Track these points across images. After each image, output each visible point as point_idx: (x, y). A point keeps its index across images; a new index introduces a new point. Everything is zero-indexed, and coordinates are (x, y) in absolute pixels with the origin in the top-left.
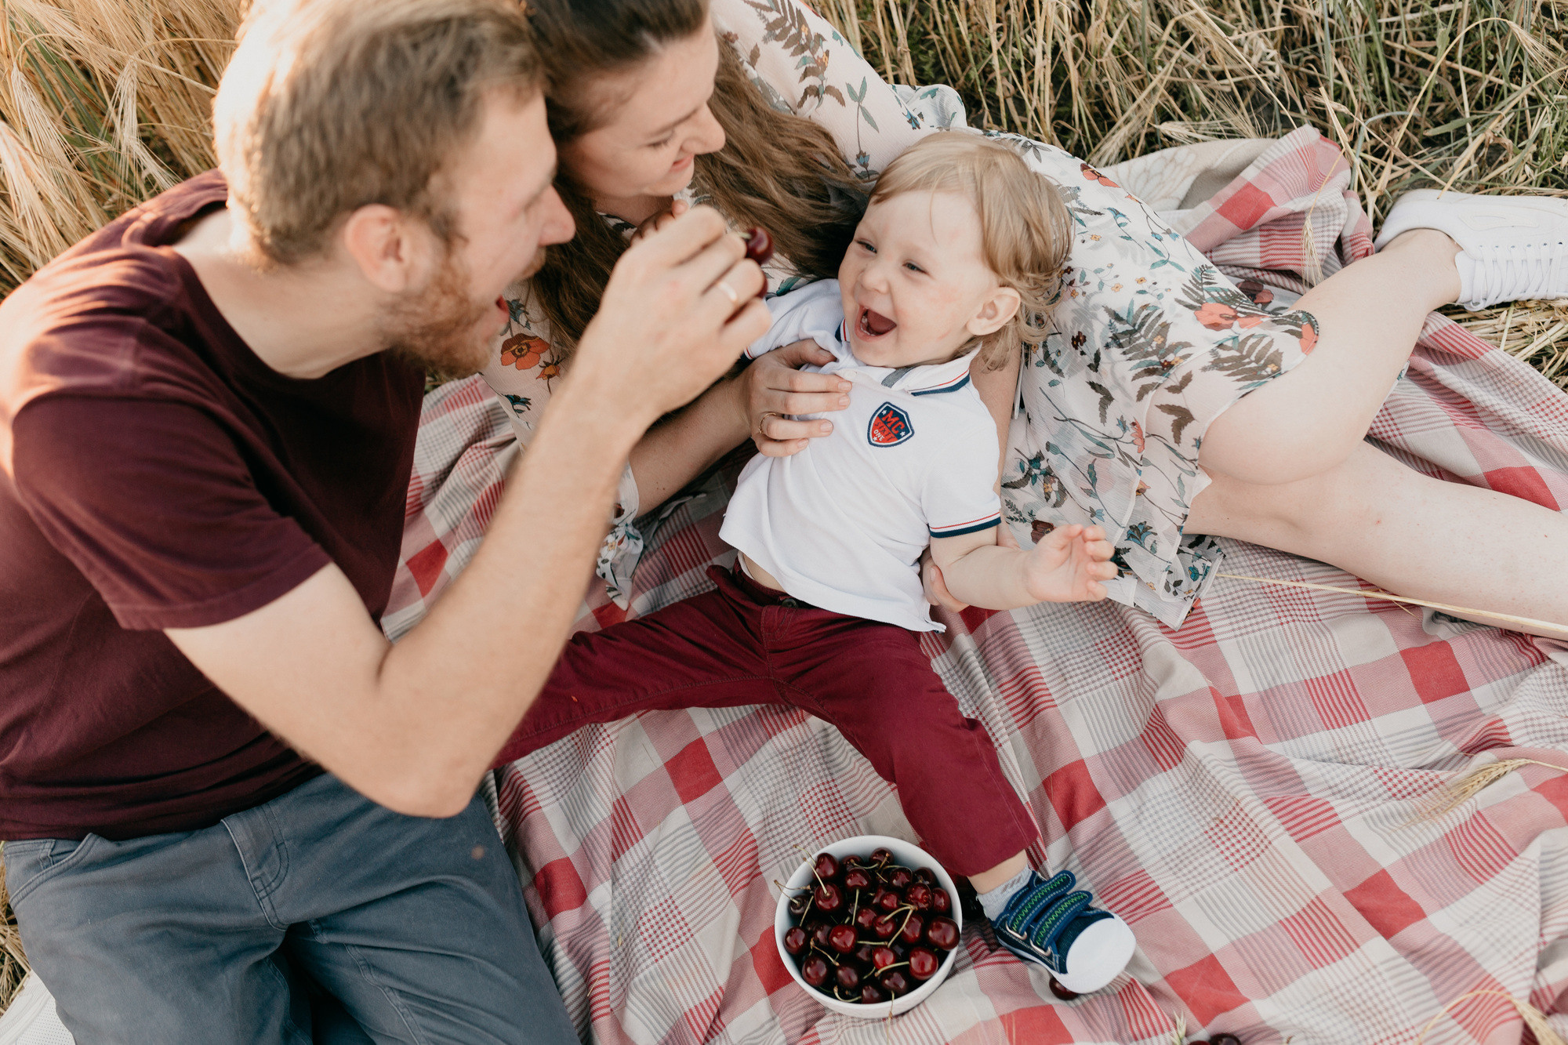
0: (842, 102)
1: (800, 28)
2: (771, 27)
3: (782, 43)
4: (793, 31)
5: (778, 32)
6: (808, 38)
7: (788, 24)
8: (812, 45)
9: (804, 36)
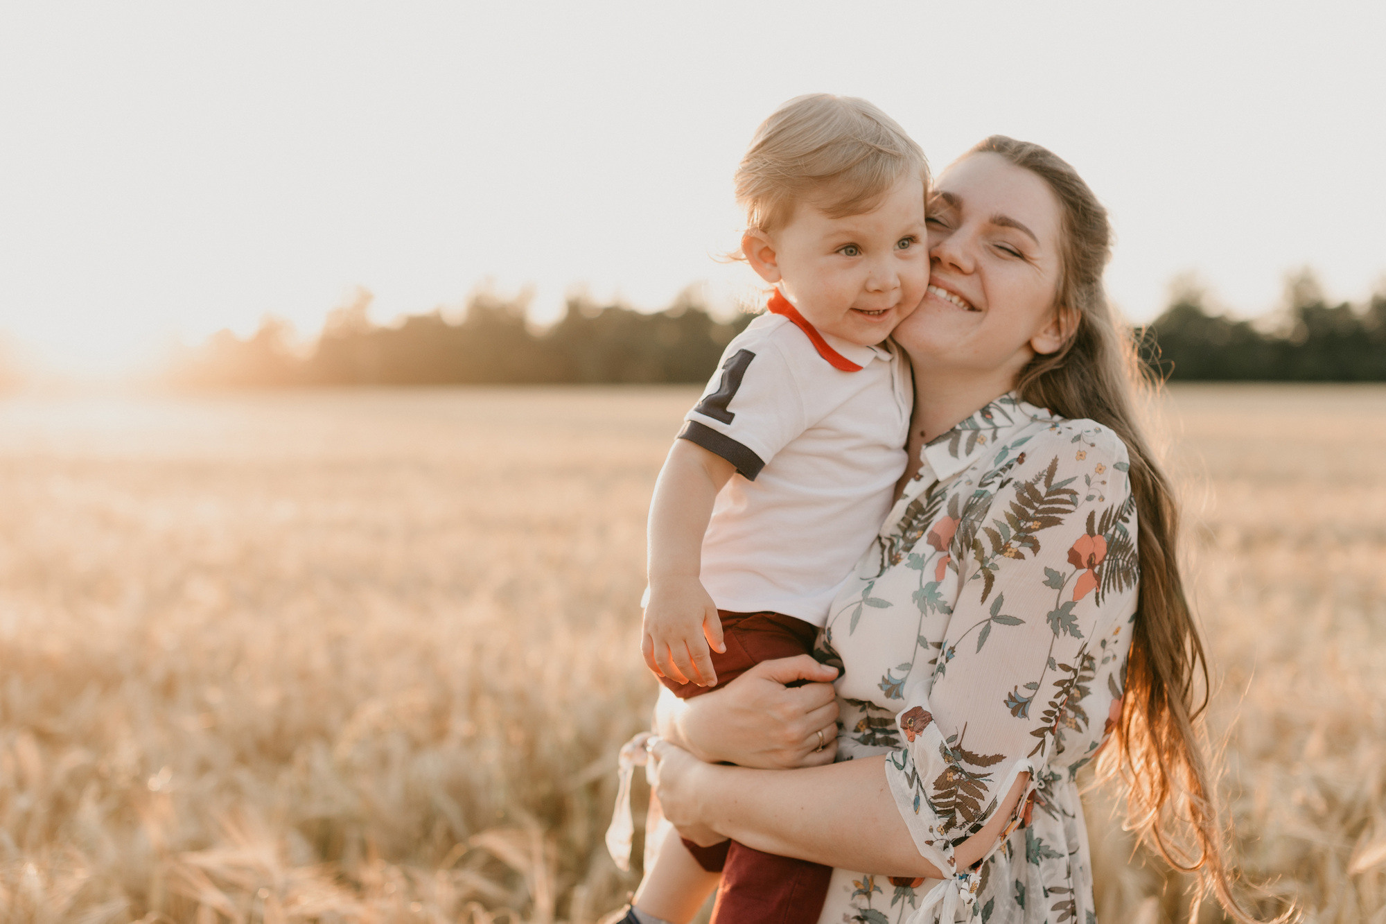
0: (984, 599)
1: (1037, 519)
2: (1030, 487)
3: (1016, 501)
4: (1031, 512)
5: (1026, 494)
6: (1030, 530)
7: (1036, 505)
8: (1022, 534)
9: (1029, 524)
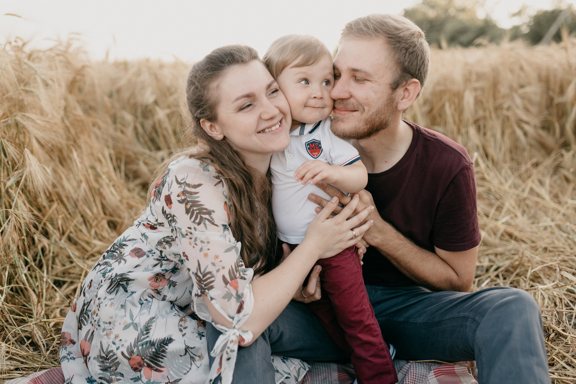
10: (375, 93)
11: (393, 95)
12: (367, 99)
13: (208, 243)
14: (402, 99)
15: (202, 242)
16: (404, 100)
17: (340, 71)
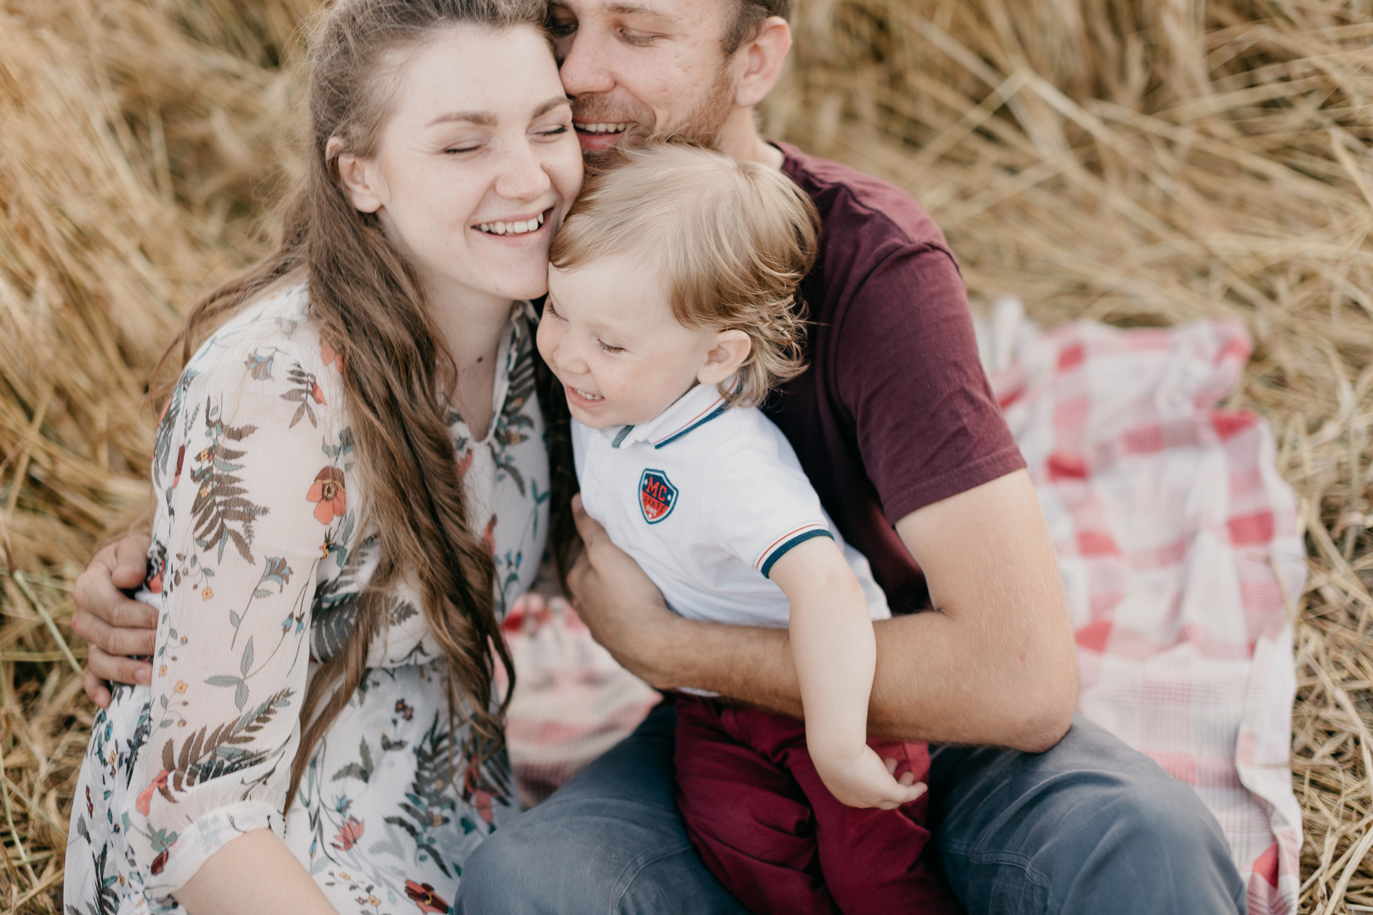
10: (685, 70)
11: (729, 70)
12: (665, 90)
13: (185, 641)
14: (746, 75)
15: (173, 633)
16: (754, 78)
17: (576, 11)
